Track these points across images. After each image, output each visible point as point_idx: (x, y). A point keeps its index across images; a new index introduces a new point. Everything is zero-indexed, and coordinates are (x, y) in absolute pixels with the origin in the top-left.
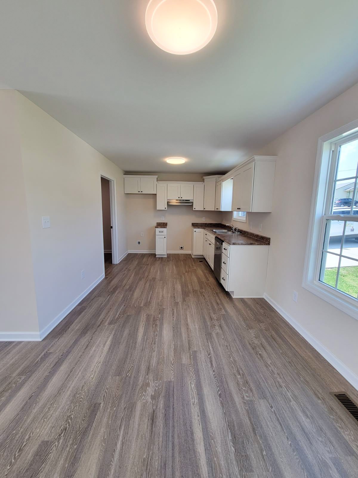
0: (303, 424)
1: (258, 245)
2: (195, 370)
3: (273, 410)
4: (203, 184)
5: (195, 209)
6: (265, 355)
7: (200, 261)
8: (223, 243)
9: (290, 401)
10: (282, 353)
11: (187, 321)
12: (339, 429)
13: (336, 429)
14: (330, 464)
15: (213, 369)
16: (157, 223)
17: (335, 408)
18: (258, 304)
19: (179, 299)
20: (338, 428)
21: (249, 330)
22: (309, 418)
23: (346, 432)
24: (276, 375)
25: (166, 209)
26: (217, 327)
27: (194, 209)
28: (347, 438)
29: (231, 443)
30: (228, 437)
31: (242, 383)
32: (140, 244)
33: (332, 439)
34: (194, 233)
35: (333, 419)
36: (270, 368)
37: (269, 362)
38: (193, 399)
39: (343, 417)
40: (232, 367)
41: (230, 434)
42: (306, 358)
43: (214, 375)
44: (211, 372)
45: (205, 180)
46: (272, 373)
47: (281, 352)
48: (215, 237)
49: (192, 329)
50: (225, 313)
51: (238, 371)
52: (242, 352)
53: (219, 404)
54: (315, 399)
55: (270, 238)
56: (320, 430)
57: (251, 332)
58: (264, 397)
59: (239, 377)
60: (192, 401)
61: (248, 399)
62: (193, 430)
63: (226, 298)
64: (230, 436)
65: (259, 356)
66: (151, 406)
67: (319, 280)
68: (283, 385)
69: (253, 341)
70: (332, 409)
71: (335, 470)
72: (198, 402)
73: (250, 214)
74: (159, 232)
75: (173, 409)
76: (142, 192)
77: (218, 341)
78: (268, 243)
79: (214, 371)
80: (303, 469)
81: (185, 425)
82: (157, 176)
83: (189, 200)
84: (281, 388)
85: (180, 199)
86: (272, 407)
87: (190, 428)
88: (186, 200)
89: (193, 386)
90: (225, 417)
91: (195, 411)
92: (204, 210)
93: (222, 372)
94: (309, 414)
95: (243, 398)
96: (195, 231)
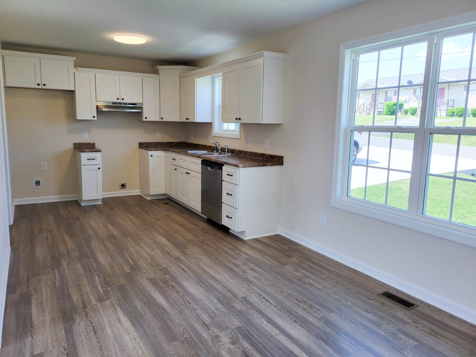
0: (369, 318)
1: (271, 165)
2: (256, 311)
3: (343, 317)
4: (157, 77)
5: (146, 118)
6: (312, 282)
7: (165, 204)
8: (223, 167)
9: (353, 307)
10: (326, 278)
11: (209, 273)
12: (394, 313)
13: (391, 313)
14: (397, 332)
15: (274, 306)
16: (75, 144)
17: (385, 302)
18: (277, 241)
19: (177, 253)
20: (392, 313)
21: (285, 266)
22: (371, 313)
23: (398, 314)
24: (332, 294)
25: (95, 118)
26: (250, 272)
27: (144, 120)
28: (400, 316)
29: (326, 346)
30: (322, 344)
31: (307, 308)
32: (39, 185)
33: (391, 319)
34: (150, 157)
35: (387, 309)
36: (324, 291)
37: (320, 287)
38: (274, 332)
39: (392, 306)
40: (291, 299)
41: (321, 341)
42: (348, 276)
43: (278, 309)
44: (274, 308)
45: (161, 72)
46: (328, 294)
47: (325, 276)
48: (202, 160)
49: (222, 280)
50: (248, 257)
51: (297, 300)
52: (291, 286)
53: (299, 327)
54: (370, 301)
55: (283, 157)
56: (382, 318)
57: (287, 267)
58: (332, 311)
59: (302, 304)
60: (273, 333)
61: (320, 316)
62: (289, 350)
63: (237, 241)
64: (322, 343)
65: (308, 285)
66: (237, 349)
67: (347, 196)
68: (341, 299)
69: (295, 274)
70: (383, 303)
71: (401, 334)
72: (279, 332)
73: (246, 127)
74: (88, 159)
75: (261, 343)
76: (44, 85)
77: (261, 283)
78: (281, 163)
79: (276, 307)
80: (382, 341)
81: (280, 349)
82: (74, 59)
83: (136, 104)
84: (341, 301)
85: (119, 101)
86: (341, 315)
87: (287, 349)
88: (129, 104)
89: (265, 323)
90: (310, 333)
91: (282, 339)
92: (161, 120)
93: (284, 304)
94: (369, 311)
95: (316, 317)
96: (152, 156)
